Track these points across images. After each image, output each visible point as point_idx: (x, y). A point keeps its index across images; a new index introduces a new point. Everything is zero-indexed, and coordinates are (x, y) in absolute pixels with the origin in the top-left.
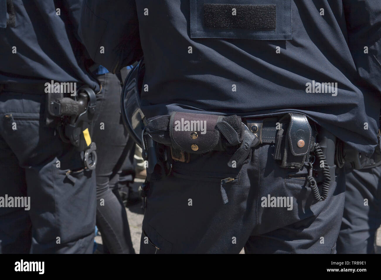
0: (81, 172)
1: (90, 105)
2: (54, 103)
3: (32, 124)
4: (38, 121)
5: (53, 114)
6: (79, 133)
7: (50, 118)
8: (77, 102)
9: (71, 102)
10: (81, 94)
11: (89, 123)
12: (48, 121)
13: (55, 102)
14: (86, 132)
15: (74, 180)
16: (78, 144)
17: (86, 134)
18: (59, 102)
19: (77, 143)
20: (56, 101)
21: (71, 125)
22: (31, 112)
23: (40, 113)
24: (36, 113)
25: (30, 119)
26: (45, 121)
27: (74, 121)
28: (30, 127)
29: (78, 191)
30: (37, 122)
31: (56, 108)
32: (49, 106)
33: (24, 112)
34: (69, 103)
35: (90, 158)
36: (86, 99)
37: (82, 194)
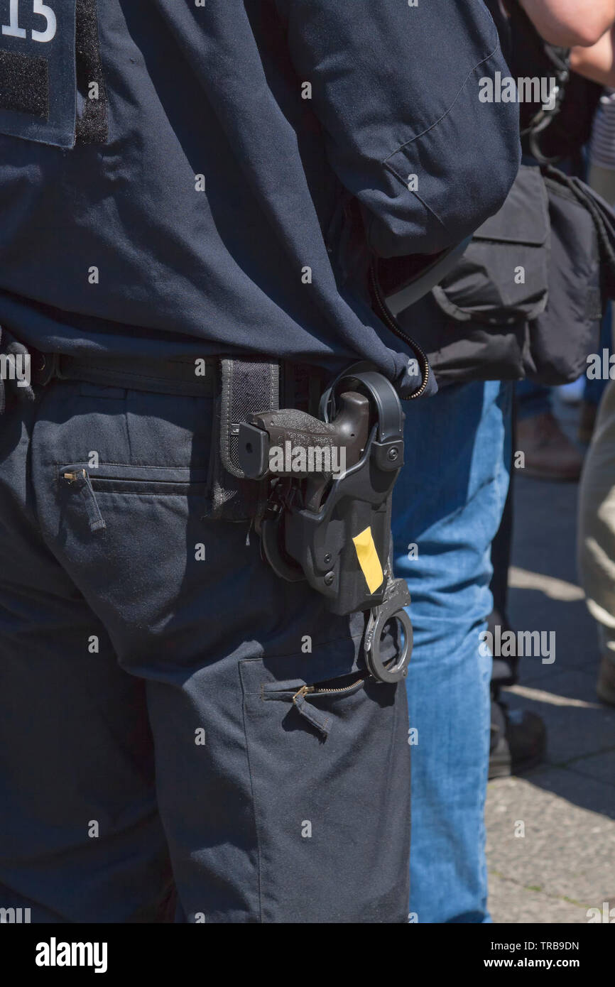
0: (353, 692)
1: (378, 439)
2: (242, 427)
3: (159, 507)
4: (185, 497)
5: (240, 473)
6: (340, 544)
7: (226, 487)
8: (331, 427)
9: (306, 425)
10: (346, 395)
11: (375, 507)
12: (220, 497)
13: (244, 424)
14: (364, 540)
15: (325, 720)
16: (335, 587)
17: (365, 548)
18: (261, 426)
19: (329, 583)
20: (249, 421)
21: (305, 513)
22: (157, 464)
23: (192, 466)
24: (176, 466)
25: (154, 490)
26: (211, 497)
27: (317, 497)
28: (154, 517)
29: (343, 766)
30: (182, 501)
31: (249, 446)
32: (225, 441)
33: (132, 463)
34: (297, 431)
35: (389, 638)
36: (365, 413)
37: (357, 778)
